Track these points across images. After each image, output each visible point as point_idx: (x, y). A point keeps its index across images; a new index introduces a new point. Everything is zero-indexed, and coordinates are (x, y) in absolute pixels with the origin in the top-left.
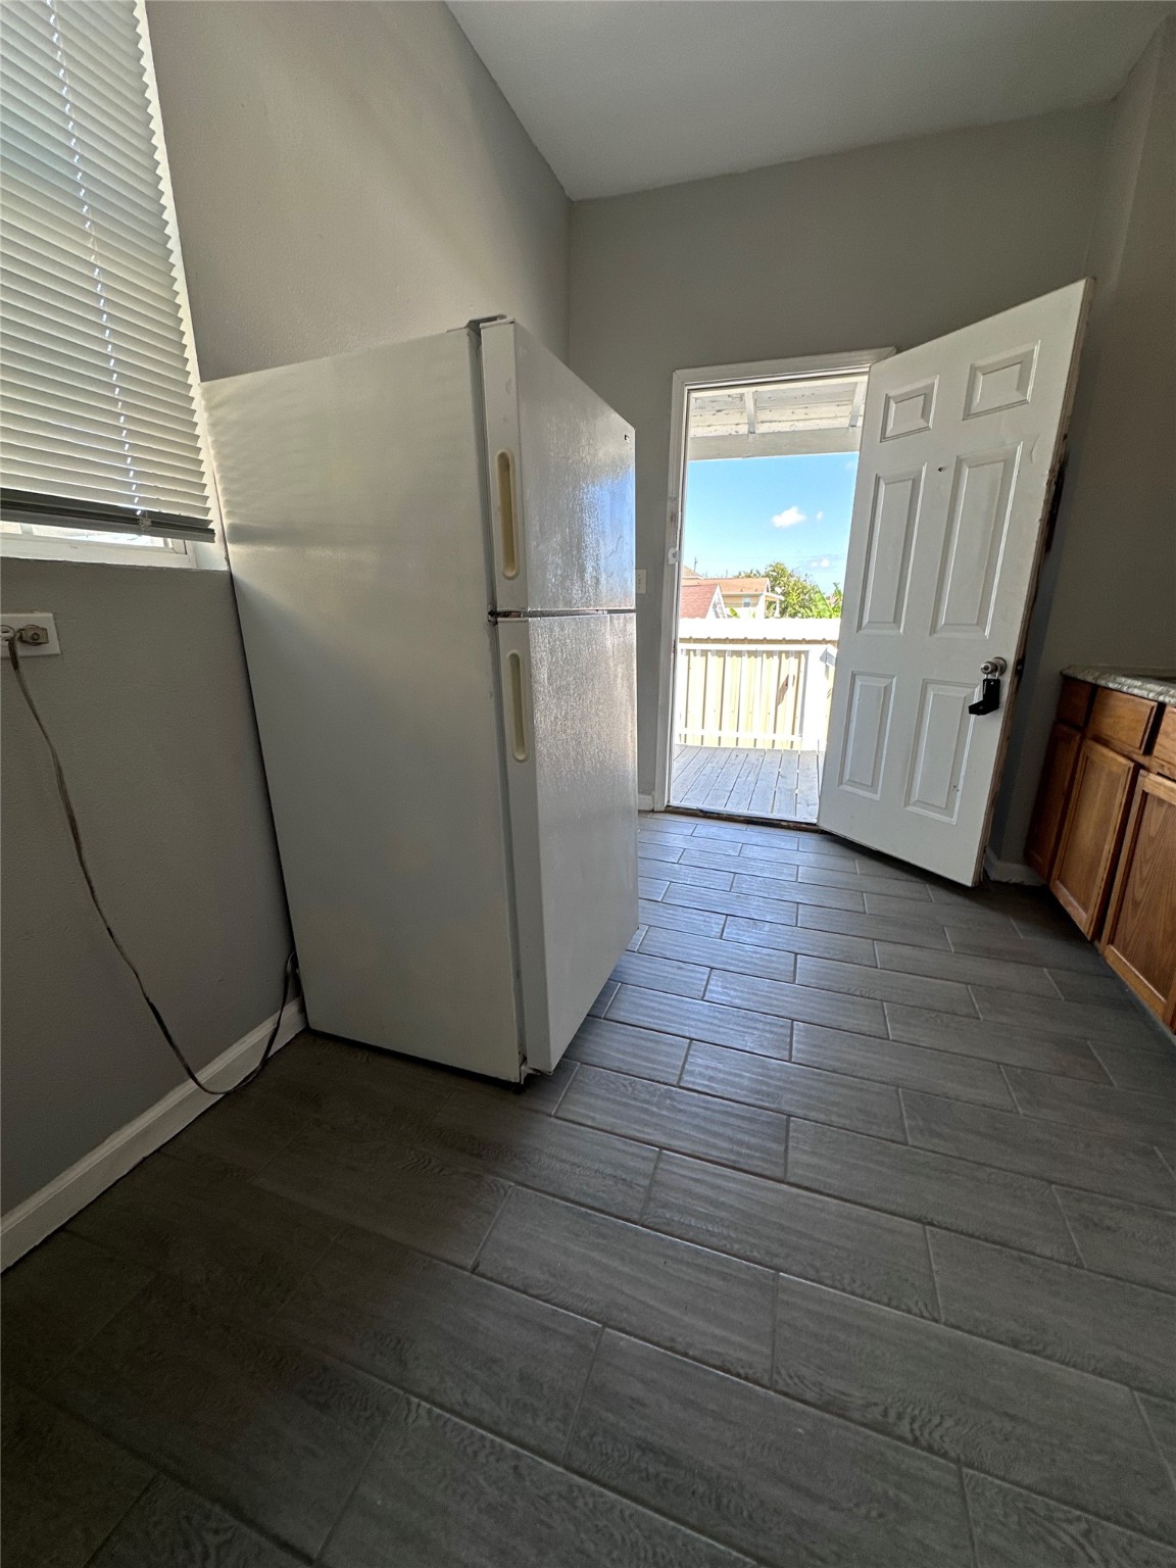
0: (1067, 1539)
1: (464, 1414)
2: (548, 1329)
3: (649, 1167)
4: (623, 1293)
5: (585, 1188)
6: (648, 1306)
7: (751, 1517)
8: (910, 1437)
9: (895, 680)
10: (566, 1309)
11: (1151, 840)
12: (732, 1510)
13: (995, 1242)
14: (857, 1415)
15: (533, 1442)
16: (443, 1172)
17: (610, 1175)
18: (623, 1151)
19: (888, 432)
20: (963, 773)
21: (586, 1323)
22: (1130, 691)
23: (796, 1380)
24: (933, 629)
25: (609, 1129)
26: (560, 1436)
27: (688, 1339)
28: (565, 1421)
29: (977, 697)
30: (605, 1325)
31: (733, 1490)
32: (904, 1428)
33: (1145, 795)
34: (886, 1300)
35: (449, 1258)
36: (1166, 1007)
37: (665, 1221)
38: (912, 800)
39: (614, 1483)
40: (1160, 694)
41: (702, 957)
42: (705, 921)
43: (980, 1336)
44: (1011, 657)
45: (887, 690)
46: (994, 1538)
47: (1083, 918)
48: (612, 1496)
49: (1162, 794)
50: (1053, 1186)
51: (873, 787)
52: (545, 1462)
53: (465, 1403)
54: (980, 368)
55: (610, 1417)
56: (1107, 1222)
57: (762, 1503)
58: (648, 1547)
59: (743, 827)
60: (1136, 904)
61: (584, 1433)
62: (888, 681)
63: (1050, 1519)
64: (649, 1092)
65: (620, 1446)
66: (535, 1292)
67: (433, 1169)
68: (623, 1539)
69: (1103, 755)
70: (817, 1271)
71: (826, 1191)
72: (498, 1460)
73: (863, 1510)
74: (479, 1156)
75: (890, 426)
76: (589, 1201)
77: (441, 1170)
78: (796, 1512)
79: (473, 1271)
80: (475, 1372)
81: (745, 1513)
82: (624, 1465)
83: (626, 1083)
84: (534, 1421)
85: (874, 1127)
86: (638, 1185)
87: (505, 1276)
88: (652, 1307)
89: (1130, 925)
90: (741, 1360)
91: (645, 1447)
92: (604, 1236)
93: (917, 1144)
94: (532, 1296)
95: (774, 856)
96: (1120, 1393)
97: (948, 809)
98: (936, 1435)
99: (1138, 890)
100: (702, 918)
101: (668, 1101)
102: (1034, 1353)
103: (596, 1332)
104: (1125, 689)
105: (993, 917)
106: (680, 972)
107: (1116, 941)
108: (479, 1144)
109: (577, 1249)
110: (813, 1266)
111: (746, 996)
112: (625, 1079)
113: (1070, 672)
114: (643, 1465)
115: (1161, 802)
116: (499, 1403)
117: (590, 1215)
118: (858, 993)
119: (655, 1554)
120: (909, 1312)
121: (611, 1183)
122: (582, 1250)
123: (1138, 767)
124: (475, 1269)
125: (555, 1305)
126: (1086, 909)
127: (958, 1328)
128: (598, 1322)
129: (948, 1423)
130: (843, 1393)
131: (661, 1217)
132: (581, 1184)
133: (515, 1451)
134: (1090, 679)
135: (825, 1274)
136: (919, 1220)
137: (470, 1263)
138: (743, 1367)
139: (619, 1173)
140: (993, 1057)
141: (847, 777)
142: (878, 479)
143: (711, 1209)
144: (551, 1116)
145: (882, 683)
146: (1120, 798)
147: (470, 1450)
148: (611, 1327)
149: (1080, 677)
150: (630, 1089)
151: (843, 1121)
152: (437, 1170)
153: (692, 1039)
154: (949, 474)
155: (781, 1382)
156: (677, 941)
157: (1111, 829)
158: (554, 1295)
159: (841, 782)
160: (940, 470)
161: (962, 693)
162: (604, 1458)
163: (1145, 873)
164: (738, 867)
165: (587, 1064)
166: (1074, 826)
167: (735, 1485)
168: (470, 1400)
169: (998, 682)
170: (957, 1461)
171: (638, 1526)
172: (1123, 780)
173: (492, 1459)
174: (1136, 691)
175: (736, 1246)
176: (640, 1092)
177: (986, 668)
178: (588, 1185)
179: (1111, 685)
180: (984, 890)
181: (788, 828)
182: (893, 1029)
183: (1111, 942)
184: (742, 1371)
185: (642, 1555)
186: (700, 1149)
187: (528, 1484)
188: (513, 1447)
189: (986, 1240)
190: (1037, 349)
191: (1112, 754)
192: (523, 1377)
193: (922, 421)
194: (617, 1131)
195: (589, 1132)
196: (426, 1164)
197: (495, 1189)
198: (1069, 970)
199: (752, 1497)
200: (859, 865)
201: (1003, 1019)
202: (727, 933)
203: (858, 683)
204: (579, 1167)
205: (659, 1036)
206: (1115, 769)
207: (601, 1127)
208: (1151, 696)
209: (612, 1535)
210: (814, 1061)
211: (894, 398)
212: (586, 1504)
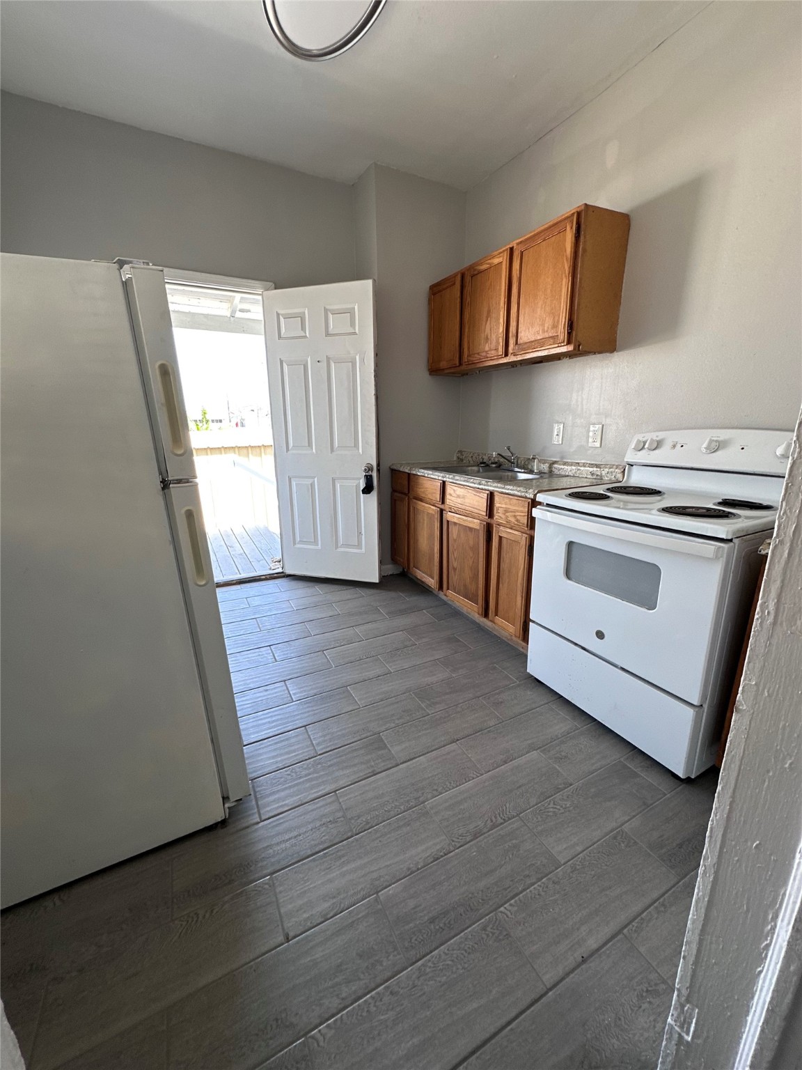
0: (552, 810)
1: (347, 1004)
2: (353, 922)
3: (335, 807)
4: (373, 872)
5: (313, 842)
6: (388, 866)
7: (483, 900)
8: (502, 821)
9: (316, 479)
10: (354, 905)
11: (455, 540)
12: (476, 905)
13: (479, 732)
14: (485, 830)
15: (389, 974)
16: (215, 912)
17: (321, 825)
18: (317, 808)
19: (282, 334)
20: (363, 525)
21: (369, 901)
22: (429, 476)
23: (460, 838)
24: (332, 450)
25: (300, 803)
26: (398, 957)
27: (414, 862)
28: (395, 949)
29: (362, 485)
30: (377, 893)
31: (471, 898)
32: (500, 820)
33: (448, 521)
34: (464, 781)
35: (266, 949)
36: (478, 608)
37: (365, 823)
38: (339, 545)
39: (434, 946)
40: (443, 477)
41: (274, 677)
42: (259, 655)
43: (497, 768)
44: (374, 464)
45: (312, 485)
46: (539, 828)
47: (432, 582)
48: (436, 951)
49: (455, 521)
50: (480, 698)
51: (315, 542)
52: (401, 974)
53: (343, 999)
54: (330, 310)
55: (411, 925)
56: (500, 700)
57: (482, 891)
58: (463, 952)
59: (238, 587)
60: (455, 569)
61: (406, 944)
62: (311, 481)
63: (546, 808)
64: (306, 769)
65: (424, 931)
66: (331, 914)
67: (204, 917)
68: (453, 961)
69: (423, 506)
70: (437, 790)
71: (417, 756)
72: (381, 1000)
73: (507, 858)
74: (231, 882)
75: (283, 330)
76: (321, 847)
77: (212, 911)
78: (493, 882)
79: (288, 940)
80: (336, 980)
81: (480, 901)
82: (431, 935)
83: (288, 773)
84: (382, 965)
85: (414, 715)
86: (338, 818)
87: (309, 924)
88: (390, 865)
89: (454, 578)
90: (438, 850)
91: (432, 921)
92: (343, 856)
93: (433, 712)
94: (332, 917)
95: (271, 599)
96: (534, 754)
97: (359, 546)
98: (508, 813)
99: (454, 563)
100: (257, 654)
101: (320, 766)
102: (511, 761)
103: (377, 899)
104: (426, 475)
105: (393, 594)
106: (268, 693)
107: (450, 587)
108: (224, 875)
109: (335, 874)
110: (434, 790)
111: (314, 686)
112: (286, 771)
113: (395, 467)
114: (437, 927)
115: (455, 524)
116: (360, 979)
117: (327, 853)
118: (365, 657)
119: (466, 951)
120: (473, 778)
121: (324, 828)
122: (338, 873)
123: (442, 511)
124: (288, 938)
125: (347, 909)
126: (433, 578)
127: (489, 771)
128: (373, 895)
129: (508, 805)
130: (476, 827)
131: (361, 823)
132: (309, 842)
133: (385, 987)
134: (407, 471)
135: (440, 789)
136: (454, 742)
137: (281, 938)
138: (441, 852)
139: (324, 820)
140: (432, 659)
141: (298, 539)
142: (281, 362)
143: (380, 800)
144: (258, 823)
145: (309, 482)
146: (437, 525)
147: (364, 1014)
148: (380, 891)
149: (401, 469)
150: (293, 774)
151: (401, 721)
152: (207, 915)
153: (305, 726)
154: (324, 364)
155: (456, 844)
156: (252, 675)
157: (436, 539)
158: (342, 905)
159: (295, 544)
160: (318, 361)
161: (354, 483)
162: (422, 943)
163: (455, 556)
164: (255, 613)
165: (255, 779)
166: (416, 541)
167: (470, 895)
168: (344, 995)
169: (371, 476)
170: (518, 815)
171: (453, 950)
172: (436, 516)
173: (378, 1004)
174: (432, 476)
175: (402, 807)
176: (301, 772)
177: (365, 470)
178: (313, 840)
179: (419, 474)
180: (385, 582)
181: (266, 579)
182: (391, 667)
183: (448, 589)
184: (442, 854)
185: (462, 957)
186: (354, 778)
187: (402, 991)
188: (383, 987)
189: (476, 733)
190: (356, 307)
191: (427, 505)
192: (360, 956)
193: (302, 332)
194: (305, 801)
195: (291, 813)
196: (195, 919)
197: (260, 889)
198: (431, 607)
199: (478, 893)
200: (319, 589)
201: (424, 640)
202: (278, 656)
203: (294, 483)
204: (300, 835)
205: (287, 735)
206: (431, 512)
207: (293, 806)
208: (440, 478)
209: (448, 965)
210: (371, 701)
211: (282, 315)
212: (430, 967)
